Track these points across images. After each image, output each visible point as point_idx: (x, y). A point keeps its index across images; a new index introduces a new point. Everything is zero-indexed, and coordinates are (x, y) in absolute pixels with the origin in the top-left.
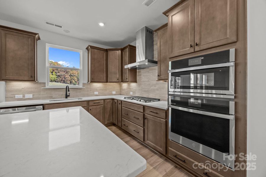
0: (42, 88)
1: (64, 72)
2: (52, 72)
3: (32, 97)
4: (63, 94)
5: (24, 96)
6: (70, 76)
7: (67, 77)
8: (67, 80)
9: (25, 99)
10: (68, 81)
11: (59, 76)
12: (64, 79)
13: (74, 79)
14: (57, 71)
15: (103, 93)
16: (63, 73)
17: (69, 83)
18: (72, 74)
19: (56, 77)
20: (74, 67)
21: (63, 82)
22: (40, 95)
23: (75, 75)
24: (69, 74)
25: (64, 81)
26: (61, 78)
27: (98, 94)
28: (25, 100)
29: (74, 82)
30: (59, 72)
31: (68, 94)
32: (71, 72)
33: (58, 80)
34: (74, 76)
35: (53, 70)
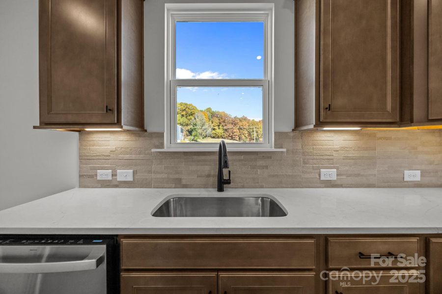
0: (153, 150)
1: (232, 124)
2: (219, 126)
3: (132, 180)
4: (212, 173)
5: (114, 175)
6: (238, 129)
7: (235, 131)
8: (235, 135)
9: (117, 183)
10: (236, 137)
11: (226, 130)
12: (232, 134)
13: (244, 134)
14: (224, 124)
15: (358, 175)
16: (230, 126)
17: (238, 139)
18: (241, 127)
19: (223, 131)
20: (244, 116)
21: (230, 138)
22: (150, 172)
23: (245, 127)
24: (238, 127)
25: (232, 137)
26: (228, 132)
27: (334, 178)
28: (116, 186)
29: (244, 137)
30: (226, 125)
31: (226, 177)
32: (241, 124)
33: (225, 135)
34: (244, 129)
35: (220, 123)
